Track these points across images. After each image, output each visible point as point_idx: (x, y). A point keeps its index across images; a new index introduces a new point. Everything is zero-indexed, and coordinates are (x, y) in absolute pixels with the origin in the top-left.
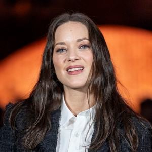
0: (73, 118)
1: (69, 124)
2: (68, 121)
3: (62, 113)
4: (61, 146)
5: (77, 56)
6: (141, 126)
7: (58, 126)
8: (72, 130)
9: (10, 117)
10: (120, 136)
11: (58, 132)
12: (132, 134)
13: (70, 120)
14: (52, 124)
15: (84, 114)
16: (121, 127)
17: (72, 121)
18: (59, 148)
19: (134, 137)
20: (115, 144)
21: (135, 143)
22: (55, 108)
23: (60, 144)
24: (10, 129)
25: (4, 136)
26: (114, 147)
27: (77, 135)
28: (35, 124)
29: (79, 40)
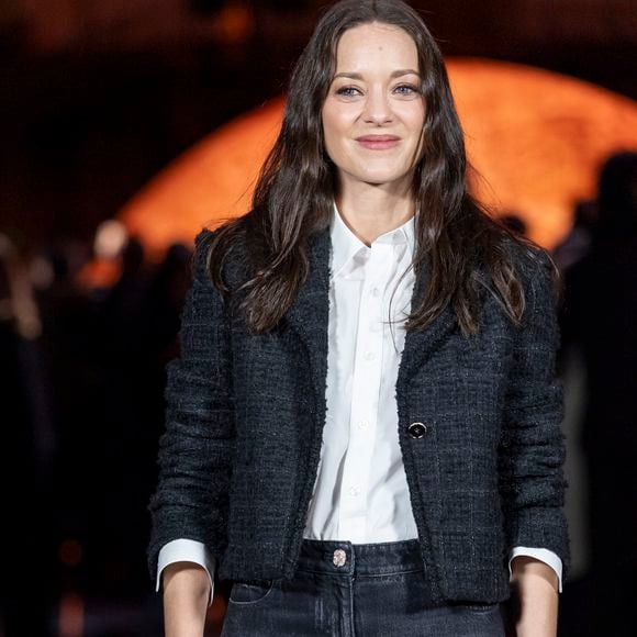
0: (363, 251)
1: (355, 267)
2: (350, 261)
4: (339, 321)
5: (391, 112)
6: (529, 259)
7: (327, 273)
8: (363, 281)
9: (208, 262)
10: (481, 286)
11: (328, 288)
12: (507, 282)
13: (354, 258)
14: (312, 269)
15: (391, 239)
17: (359, 261)
18: (336, 325)
19: (514, 288)
20: (470, 310)
21: (516, 301)
22: (319, 226)
23: (336, 316)
24: (211, 292)
25: (197, 310)
26: (468, 316)
29: (397, 74)
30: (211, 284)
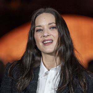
0: (47, 72)
2: (44, 74)
3: (41, 69)
6: (89, 77)
7: (38, 77)
8: (47, 79)
9: (9, 71)
10: (76, 83)
11: (38, 80)
12: (83, 82)
13: (45, 73)
14: (34, 75)
15: (54, 69)
16: (77, 78)
17: (46, 74)
19: (85, 84)
20: (73, 88)
21: (85, 87)
22: (36, 66)
23: (39, 87)
24: (9, 78)
25: (5, 83)
27: (49, 82)
28: (24, 75)
30: (9, 77)
